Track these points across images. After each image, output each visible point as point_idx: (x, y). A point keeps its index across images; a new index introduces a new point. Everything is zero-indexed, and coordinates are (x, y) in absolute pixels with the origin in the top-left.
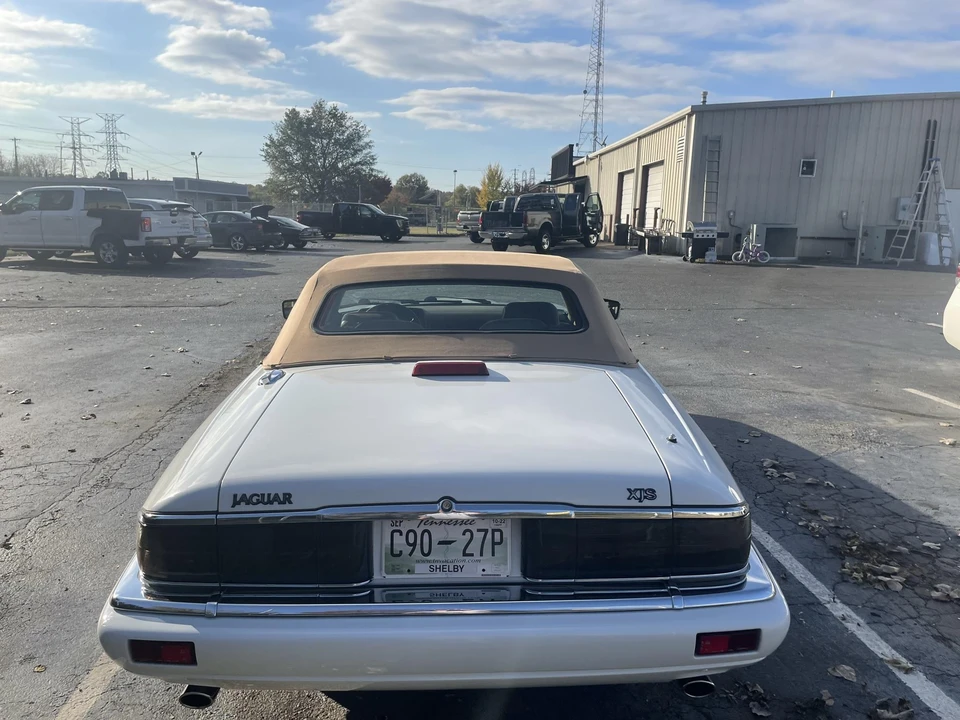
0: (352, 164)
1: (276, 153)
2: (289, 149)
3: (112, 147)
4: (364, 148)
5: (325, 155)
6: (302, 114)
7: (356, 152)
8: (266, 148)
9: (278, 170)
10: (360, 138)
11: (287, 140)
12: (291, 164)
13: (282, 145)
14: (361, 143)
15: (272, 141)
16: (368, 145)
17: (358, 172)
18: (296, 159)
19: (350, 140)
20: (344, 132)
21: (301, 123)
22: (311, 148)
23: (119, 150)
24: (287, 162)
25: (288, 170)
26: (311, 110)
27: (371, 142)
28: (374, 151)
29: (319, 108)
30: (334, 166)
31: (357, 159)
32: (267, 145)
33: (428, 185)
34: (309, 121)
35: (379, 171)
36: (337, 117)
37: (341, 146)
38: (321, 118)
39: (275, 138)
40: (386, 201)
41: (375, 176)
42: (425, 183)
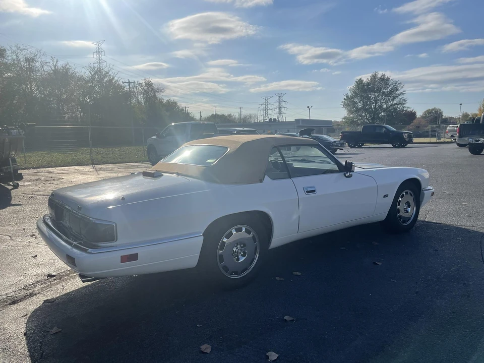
0: (392, 105)
1: (349, 103)
2: (356, 100)
3: (280, 108)
4: (399, 95)
5: (376, 101)
6: (365, 81)
7: (394, 98)
8: (344, 101)
9: (350, 112)
10: (397, 90)
11: (356, 95)
12: (357, 108)
13: (352, 98)
14: (398, 92)
15: (347, 96)
16: (402, 93)
17: (395, 109)
18: (360, 105)
19: (391, 92)
20: (388, 88)
21: (364, 86)
22: (369, 98)
23: (283, 109)
24: (354, 107)
25: (356, 111)
26: (370, 78)
27: (404, 91)
28: (405, 97)
29: (374, 76)
30: (381, 107)
31: (395, 102)
32: (345, 99)
33: (443, 114)
34: (368, 84)
35: (408, 108)
36: (385, 80)
37: (386, 96)
38: (375, 82)
39: (349, 95)
40: (412, 124)
41: (406, 111)
42: (441, 113)
